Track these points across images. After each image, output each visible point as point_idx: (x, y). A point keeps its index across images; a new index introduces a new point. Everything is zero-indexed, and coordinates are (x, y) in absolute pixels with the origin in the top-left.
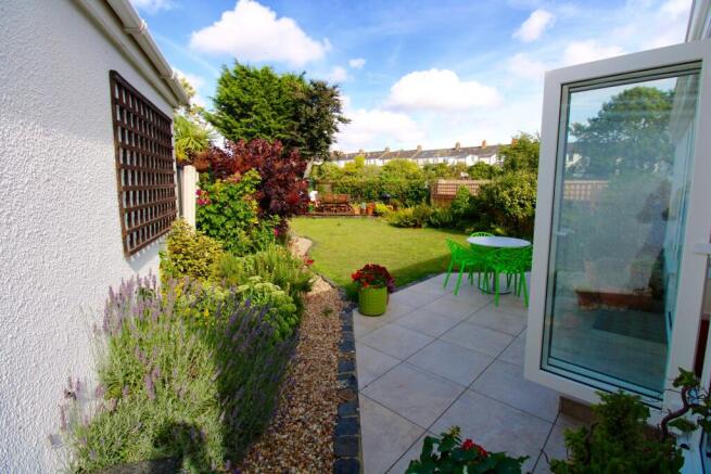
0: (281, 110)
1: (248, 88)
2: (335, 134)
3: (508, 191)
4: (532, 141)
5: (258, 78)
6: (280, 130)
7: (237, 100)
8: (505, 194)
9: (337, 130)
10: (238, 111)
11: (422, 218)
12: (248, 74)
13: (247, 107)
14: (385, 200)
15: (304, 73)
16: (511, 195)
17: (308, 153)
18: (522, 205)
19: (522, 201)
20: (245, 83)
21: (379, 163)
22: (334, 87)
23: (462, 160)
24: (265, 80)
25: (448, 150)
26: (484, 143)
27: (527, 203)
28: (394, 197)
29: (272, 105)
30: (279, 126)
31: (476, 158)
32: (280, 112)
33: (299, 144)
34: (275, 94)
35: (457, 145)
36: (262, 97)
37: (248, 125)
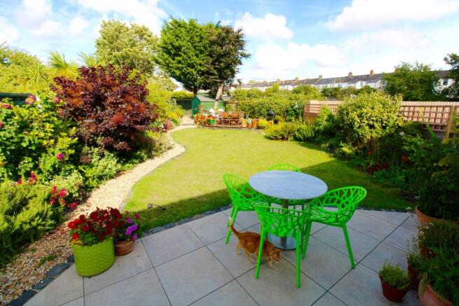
0: (202, 50)
1: (180, 35)
2: (239, 67)
3: (359, 111)
4: (412, 69)
5: (186, 28)
6: (200, 65)
7: (171, 44)
8: (354, 115)
9: (241, 64)
10: (173, 52)
11: (289, 133)
12: (179, 26)
13: (178, 49)
14: (270, 116)
15: (219, 22)
16: (360, 116)
17: (218, 81)
18: (371, 127)
19: (371, 122)
20: (177, 32)
21: (291, 88)
22: (239, 31)
23: (353, 85)
24: (191, 29)
25: (342, 78)
26: (372, 72)
27: (376, 125)
28: (278, 114)
29: (195, 47)
30: (200, 62)
31: (364, 84)
32: (202, 52)
33: (213, 74)
34: (197, 39)
35: (350, 74)
36: (188, 41)
37: (179, 62)
